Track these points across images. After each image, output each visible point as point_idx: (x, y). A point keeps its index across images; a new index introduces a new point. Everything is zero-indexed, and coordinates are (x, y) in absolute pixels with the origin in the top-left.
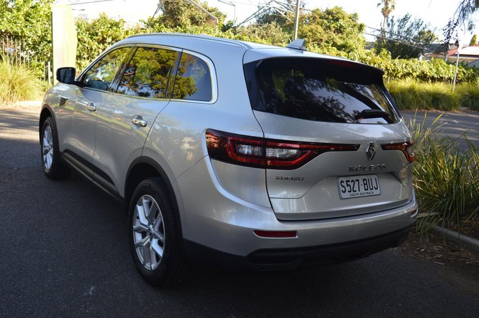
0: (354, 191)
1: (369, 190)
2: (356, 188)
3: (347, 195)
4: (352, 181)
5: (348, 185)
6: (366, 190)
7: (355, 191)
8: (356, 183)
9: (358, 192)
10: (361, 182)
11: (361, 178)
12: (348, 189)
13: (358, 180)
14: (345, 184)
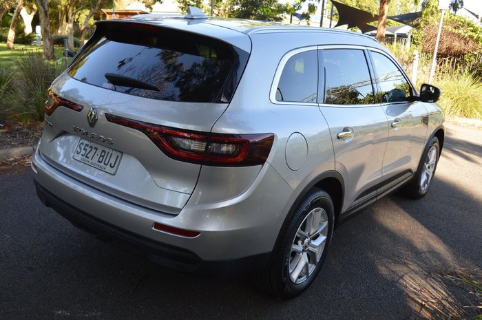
0: (86, 157)
1: (102, 164)
2: (90, 155)
3: (79, 157)
4: (91, 147)
5: (85, 149)
6: (99, 161)
7: (88, 158)
8: (94, 150)
9: (89, 159)
10: (99, 152)
11: (100, 149)
12: (83, 152)
13: (96, 149)
14: (83, 147)
